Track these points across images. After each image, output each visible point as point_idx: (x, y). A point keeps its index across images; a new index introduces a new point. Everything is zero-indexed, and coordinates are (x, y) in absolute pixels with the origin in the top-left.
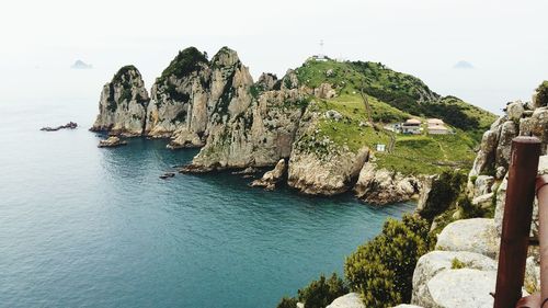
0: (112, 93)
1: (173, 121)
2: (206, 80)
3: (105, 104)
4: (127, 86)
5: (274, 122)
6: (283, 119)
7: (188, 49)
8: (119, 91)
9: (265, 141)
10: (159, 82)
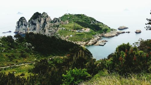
0: (19, 24)
1: (33, 30)
2: (40, 20)
3: (17, 26)
4: (22, 22)
5: (51, 30)
6: (53, 30)
7: (36, 13)
8: (20, 23)
9: (49, 35)
10: (29, 21)
